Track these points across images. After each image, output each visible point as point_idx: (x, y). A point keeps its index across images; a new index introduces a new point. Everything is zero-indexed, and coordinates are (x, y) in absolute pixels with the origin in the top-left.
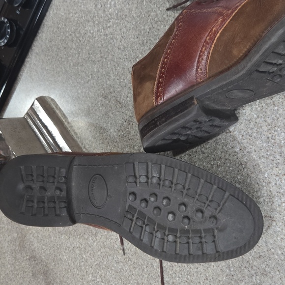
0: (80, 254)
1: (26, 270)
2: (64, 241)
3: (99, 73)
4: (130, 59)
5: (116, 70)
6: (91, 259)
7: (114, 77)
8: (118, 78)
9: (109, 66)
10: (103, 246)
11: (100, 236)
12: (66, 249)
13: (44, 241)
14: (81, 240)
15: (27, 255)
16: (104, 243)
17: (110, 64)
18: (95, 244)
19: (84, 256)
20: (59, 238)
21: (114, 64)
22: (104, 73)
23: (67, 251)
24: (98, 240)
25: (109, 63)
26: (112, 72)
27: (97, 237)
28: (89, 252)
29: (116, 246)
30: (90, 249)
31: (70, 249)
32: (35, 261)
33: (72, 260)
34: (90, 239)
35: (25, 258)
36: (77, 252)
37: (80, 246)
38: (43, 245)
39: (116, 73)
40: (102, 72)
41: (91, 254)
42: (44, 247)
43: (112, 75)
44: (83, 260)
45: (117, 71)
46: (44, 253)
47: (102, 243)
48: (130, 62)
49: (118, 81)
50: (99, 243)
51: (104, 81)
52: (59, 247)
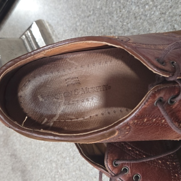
0: (56, 168)
1: (7, 163)
2: (43, 152)
3: (101, 11)
4: (138, 4)
5: (121, 11)
6: (66, 176)
7: (117, 19)
8: (122, 20)
9: (114, 6)
10: (78, 169)
11: (77, 160)
12: (44, 159)
13: (25, 146)
14: (59, 157)
15: (9, 152)
16: (80, 167)
17: (116, 4)
18: (72, 164)
19: (60, 171)
20: (39, 148)
21: (120, 5)
22: (107, 12)
23: (45, 161)
24: (75, 163)
25: (114, 3)
26: (115, 12)
27: (74, 160)
28: (65, 170)
29: (91, 174)
30: (66, 167)
31: (48, 161)
32: (16, 159)
33: (48, 170)
34: (68, 159)
35: (7, 154)
36: (54, 165)
37: (57, 161)
38: (24, 149)
39: (120, 15)
40: (105, 10)
41: (66, 171)
42: (24, 151)
43: (115, 16)
44: (58, 173)
45: (122, 13)
46: (24, 155)
47: (78, 167)
48: (137, 8)
49: (120, 23)
50: (75, 165)
51: (106, 20)
52: (38, 155)
